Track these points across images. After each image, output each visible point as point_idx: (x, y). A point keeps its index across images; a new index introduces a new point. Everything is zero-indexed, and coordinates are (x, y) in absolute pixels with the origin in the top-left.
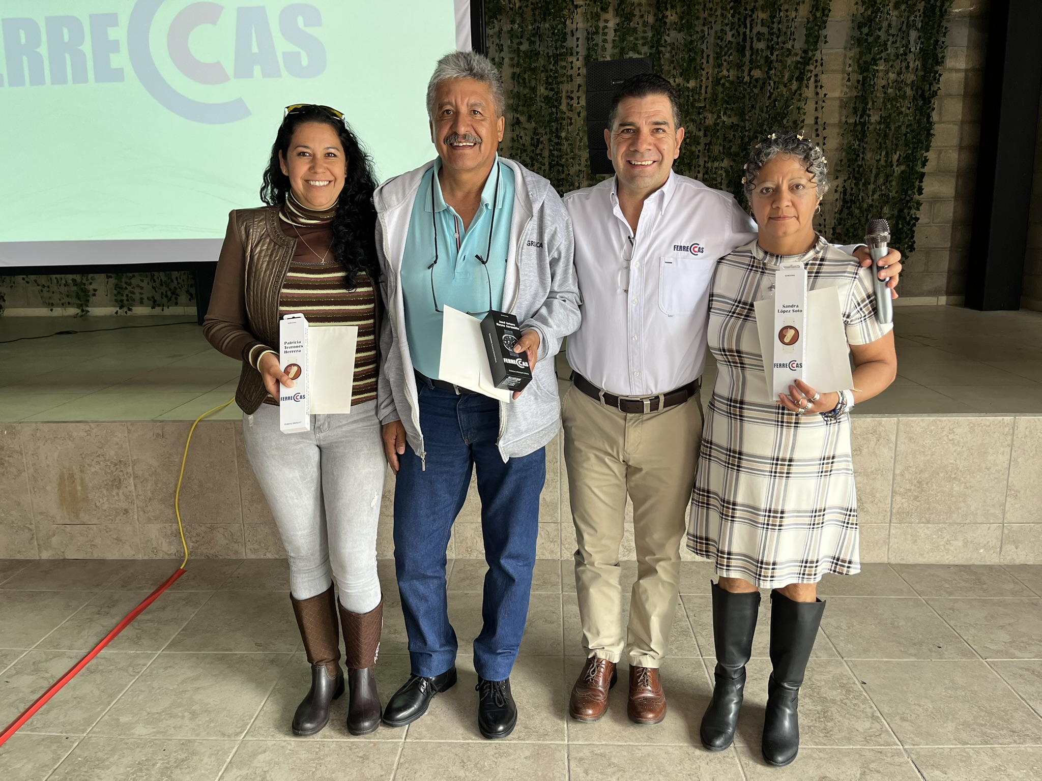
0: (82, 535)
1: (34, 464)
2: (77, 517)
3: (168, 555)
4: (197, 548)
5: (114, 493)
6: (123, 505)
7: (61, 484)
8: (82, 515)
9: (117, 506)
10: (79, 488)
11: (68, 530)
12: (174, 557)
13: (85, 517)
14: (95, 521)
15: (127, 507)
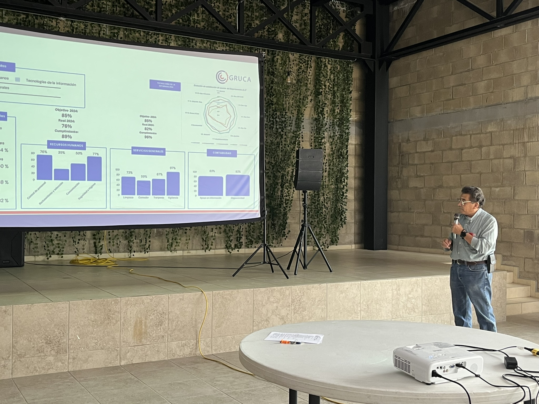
0: (142, 350)
1: (124, 317)
2: (141, 342)
3: (179, 356)
4: (192, 351)
5: (159, 328)
6: (162, 334)
7: (135, 326)
8: (143, 340)
9: (159, 334)
10: (143, 327)
11: (135, 349)
12: (181, 357)
13: (144, 341)
14: (148, 343)
15: (164, 335)
